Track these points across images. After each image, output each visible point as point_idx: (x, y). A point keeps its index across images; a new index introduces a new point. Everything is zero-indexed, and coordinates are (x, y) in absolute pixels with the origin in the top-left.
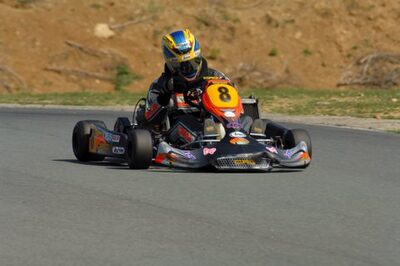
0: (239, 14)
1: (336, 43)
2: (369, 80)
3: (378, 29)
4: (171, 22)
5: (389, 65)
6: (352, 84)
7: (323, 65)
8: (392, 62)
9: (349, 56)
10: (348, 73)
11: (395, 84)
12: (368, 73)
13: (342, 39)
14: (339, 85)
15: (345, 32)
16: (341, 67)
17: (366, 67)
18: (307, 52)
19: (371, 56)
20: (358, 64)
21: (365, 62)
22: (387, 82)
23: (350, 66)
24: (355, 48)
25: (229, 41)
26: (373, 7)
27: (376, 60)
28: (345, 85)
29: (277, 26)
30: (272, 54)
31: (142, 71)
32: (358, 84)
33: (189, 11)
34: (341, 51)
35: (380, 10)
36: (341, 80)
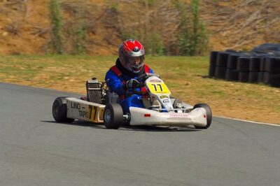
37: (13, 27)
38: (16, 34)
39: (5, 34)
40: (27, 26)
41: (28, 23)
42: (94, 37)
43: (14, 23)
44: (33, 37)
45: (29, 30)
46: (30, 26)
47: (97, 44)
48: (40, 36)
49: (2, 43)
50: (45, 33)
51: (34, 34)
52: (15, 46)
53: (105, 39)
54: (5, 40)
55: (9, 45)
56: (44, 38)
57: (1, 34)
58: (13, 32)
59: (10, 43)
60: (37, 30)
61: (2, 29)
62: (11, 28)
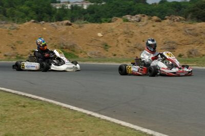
0: (133, 31)
4: (117, 33)
9: (162, 42)
13: (159, 37)
15: (160, 35)
25: (131, 37)
26: (166, 29)
27: (168, 43)
29: (143, 34)
30: (144, 41)
31: (111, 45)
33: (121, 30)
35: (168, 30)
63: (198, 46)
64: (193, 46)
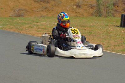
1: (9, 6)
2: (17, 15)
3: (19, 2)
5: (22, 11)
6: (13, 16)
7: (6, 11)
8: (23, 11)
9: (12, 9)
10: (12, 13)
11: (23, 16)
12: (17, 13)
13: (10, 5)
14: (9, 16)
15: (11, 3)
16: (10, 12)
17: (16, 12)
18: (2, 8)
19: (18, 9)
20: (14, 11)
21: (16, 11)
22: (21, 16)
23: (13, 12)
24: (14, 7)
27: (19, 10)
28: (11, 16)
32: (14, 16)
34: (10, 8)
36: (10, 15)
37: (79, 4)
38: (80, 7)
39: (75, 7)
40: (85, 3)
41: (86, 2)
42: (117, 8)
43: (79, 2)
44: (88, 8)
45: (86, 5)
46: (87, 3)
47: (119, 12)
48: (91, 8)
49: (73, 12)
50: (94, 7)
51: (89, 7)
52: (79, 13)
53: (123, 9)
54: (75, 10)
55: (76, 12)
56: (93, 9)
57: (73, 7)
58: (79, 6)
59: (76, 11)
60: (90, 5)
61: (73, 5)
62: (77, 4)
63: (47, 13)
64: (42, 13)
